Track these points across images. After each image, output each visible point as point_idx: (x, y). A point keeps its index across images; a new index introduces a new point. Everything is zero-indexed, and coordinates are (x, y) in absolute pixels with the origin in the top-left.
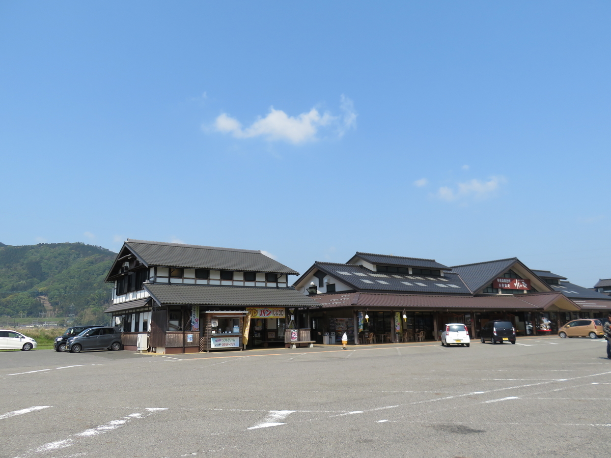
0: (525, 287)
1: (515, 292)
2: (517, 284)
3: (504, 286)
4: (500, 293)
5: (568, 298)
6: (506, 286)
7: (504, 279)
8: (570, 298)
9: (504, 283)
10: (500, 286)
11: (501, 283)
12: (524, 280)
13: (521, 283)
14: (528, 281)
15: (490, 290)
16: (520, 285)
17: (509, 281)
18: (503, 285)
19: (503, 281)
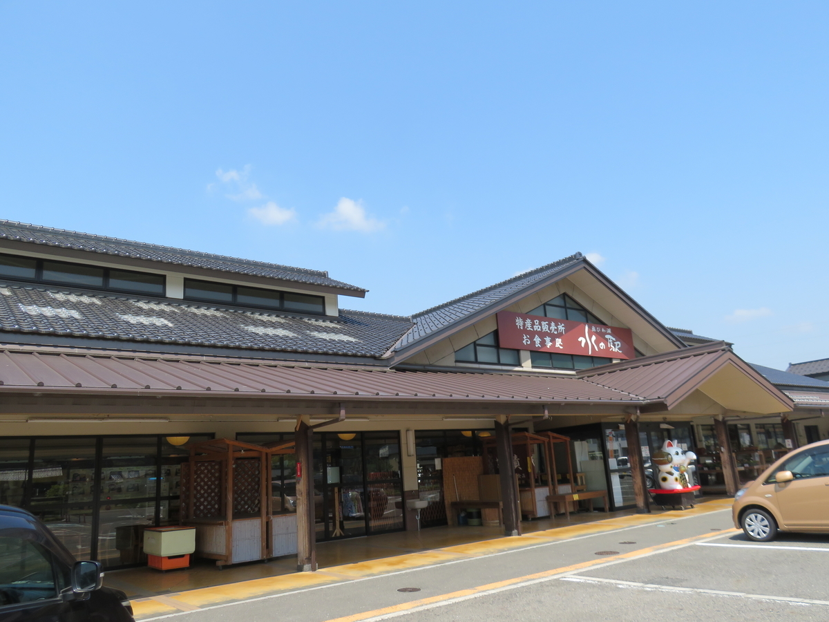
0: (616, 350)
1: (579, 366)
2: (588, 341)
3: (543, 343)
4: (527, 366)
5: (776, 386)
6: (549, 344)
7: (541, 320)
8: (780, 387)
9: (542, 335)
10: (526, 341)
11: (532, 334)
12: (613, 329)
13: (601, 337)
14: (624, 334)
15: (486, 355)
16: (597, 342)
17: (561, 328)
18: (537, 340)
19: (537, 328)
